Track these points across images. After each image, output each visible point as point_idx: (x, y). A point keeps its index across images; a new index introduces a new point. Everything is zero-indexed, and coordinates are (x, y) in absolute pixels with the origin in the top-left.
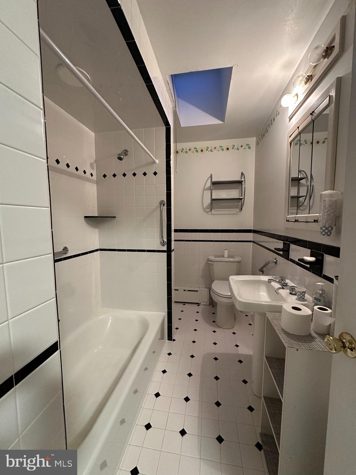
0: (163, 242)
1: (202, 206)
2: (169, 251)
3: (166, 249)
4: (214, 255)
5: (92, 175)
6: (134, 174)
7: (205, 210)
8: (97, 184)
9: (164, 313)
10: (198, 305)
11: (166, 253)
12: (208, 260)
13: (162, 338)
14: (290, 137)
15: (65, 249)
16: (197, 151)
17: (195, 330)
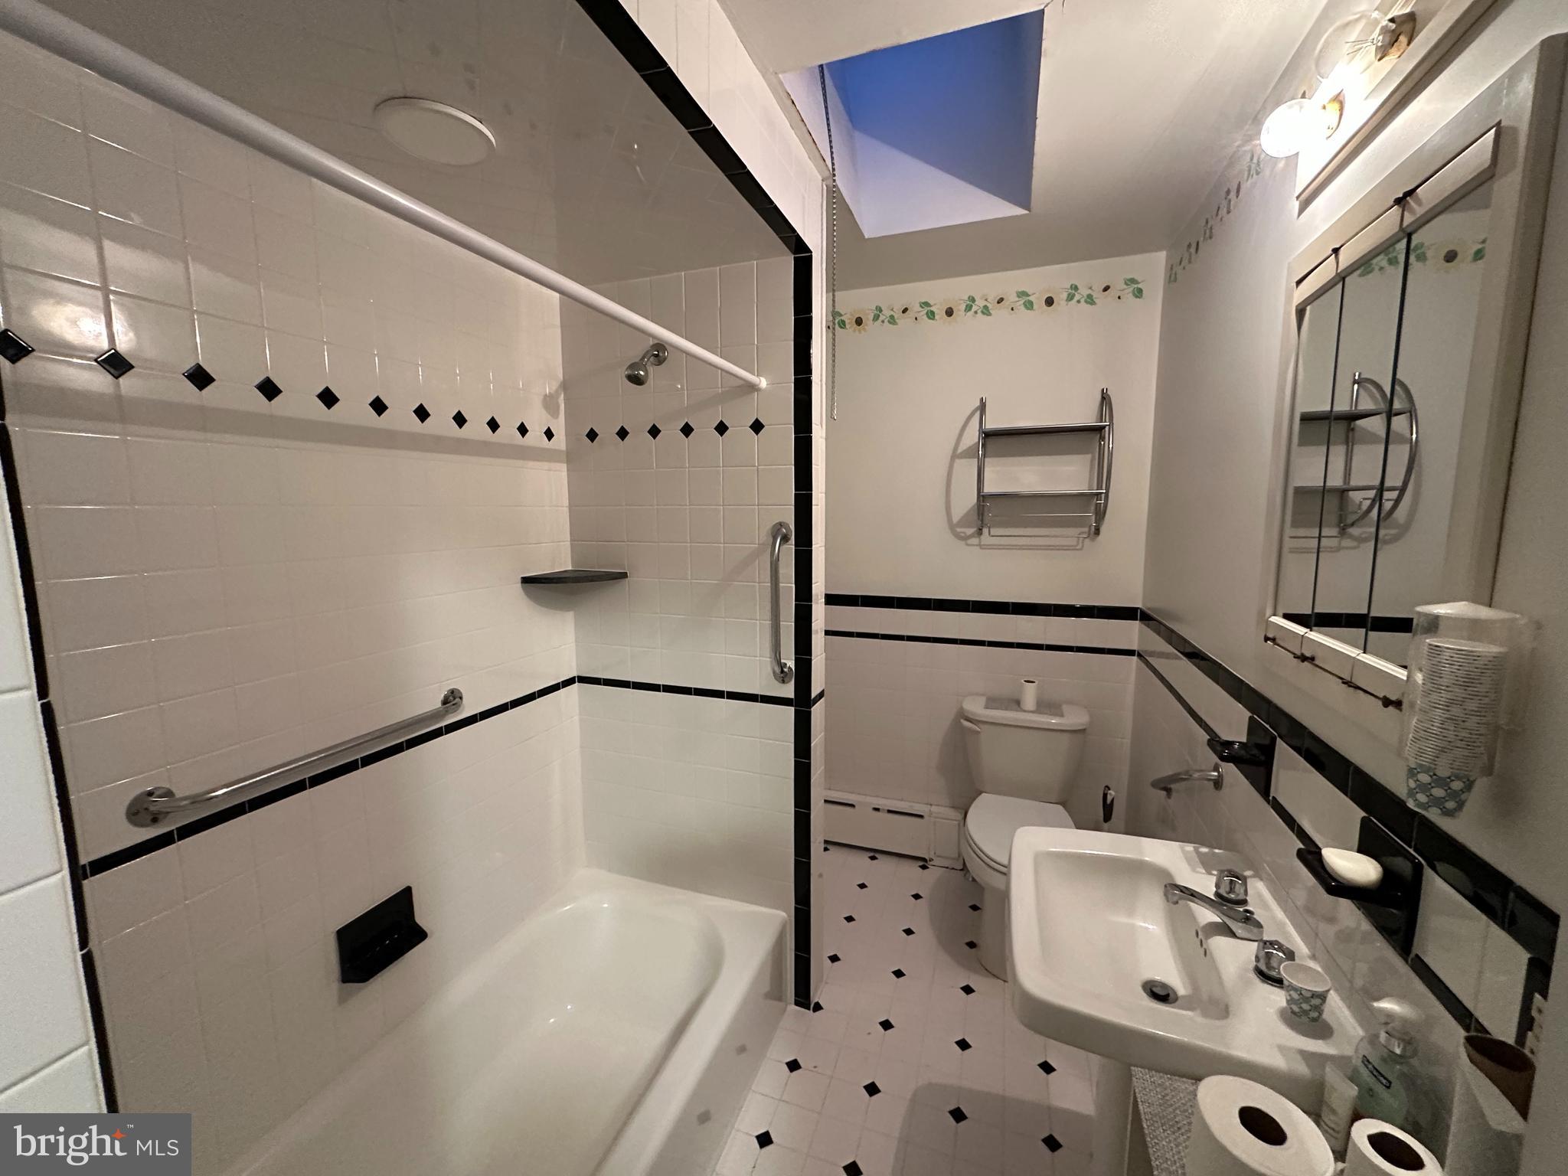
0: (782, 672)
1: (944, 513)
2: (803, 702)
3: (791, 694)
4: (983, 695)
5: (549, 434)
6: (687, 430)
7: (959, 530)
8: (569, 461)
9: (784, 914)
10: (924, 867)
11: (793, 709)
12: (963, 715)
13: (776, 994)
14: (1299, 282)
15: (452, 699)
16: (931, 315)
17: (899, 974)
